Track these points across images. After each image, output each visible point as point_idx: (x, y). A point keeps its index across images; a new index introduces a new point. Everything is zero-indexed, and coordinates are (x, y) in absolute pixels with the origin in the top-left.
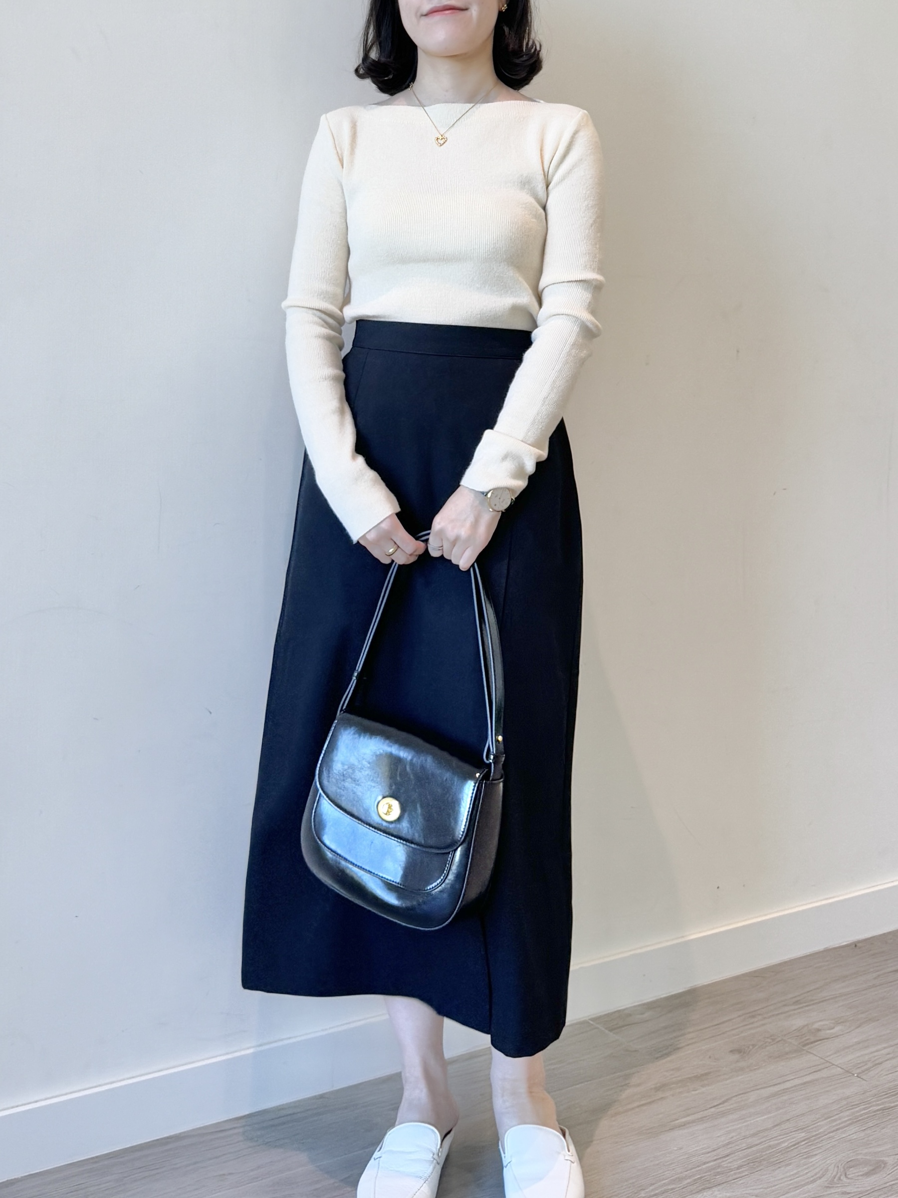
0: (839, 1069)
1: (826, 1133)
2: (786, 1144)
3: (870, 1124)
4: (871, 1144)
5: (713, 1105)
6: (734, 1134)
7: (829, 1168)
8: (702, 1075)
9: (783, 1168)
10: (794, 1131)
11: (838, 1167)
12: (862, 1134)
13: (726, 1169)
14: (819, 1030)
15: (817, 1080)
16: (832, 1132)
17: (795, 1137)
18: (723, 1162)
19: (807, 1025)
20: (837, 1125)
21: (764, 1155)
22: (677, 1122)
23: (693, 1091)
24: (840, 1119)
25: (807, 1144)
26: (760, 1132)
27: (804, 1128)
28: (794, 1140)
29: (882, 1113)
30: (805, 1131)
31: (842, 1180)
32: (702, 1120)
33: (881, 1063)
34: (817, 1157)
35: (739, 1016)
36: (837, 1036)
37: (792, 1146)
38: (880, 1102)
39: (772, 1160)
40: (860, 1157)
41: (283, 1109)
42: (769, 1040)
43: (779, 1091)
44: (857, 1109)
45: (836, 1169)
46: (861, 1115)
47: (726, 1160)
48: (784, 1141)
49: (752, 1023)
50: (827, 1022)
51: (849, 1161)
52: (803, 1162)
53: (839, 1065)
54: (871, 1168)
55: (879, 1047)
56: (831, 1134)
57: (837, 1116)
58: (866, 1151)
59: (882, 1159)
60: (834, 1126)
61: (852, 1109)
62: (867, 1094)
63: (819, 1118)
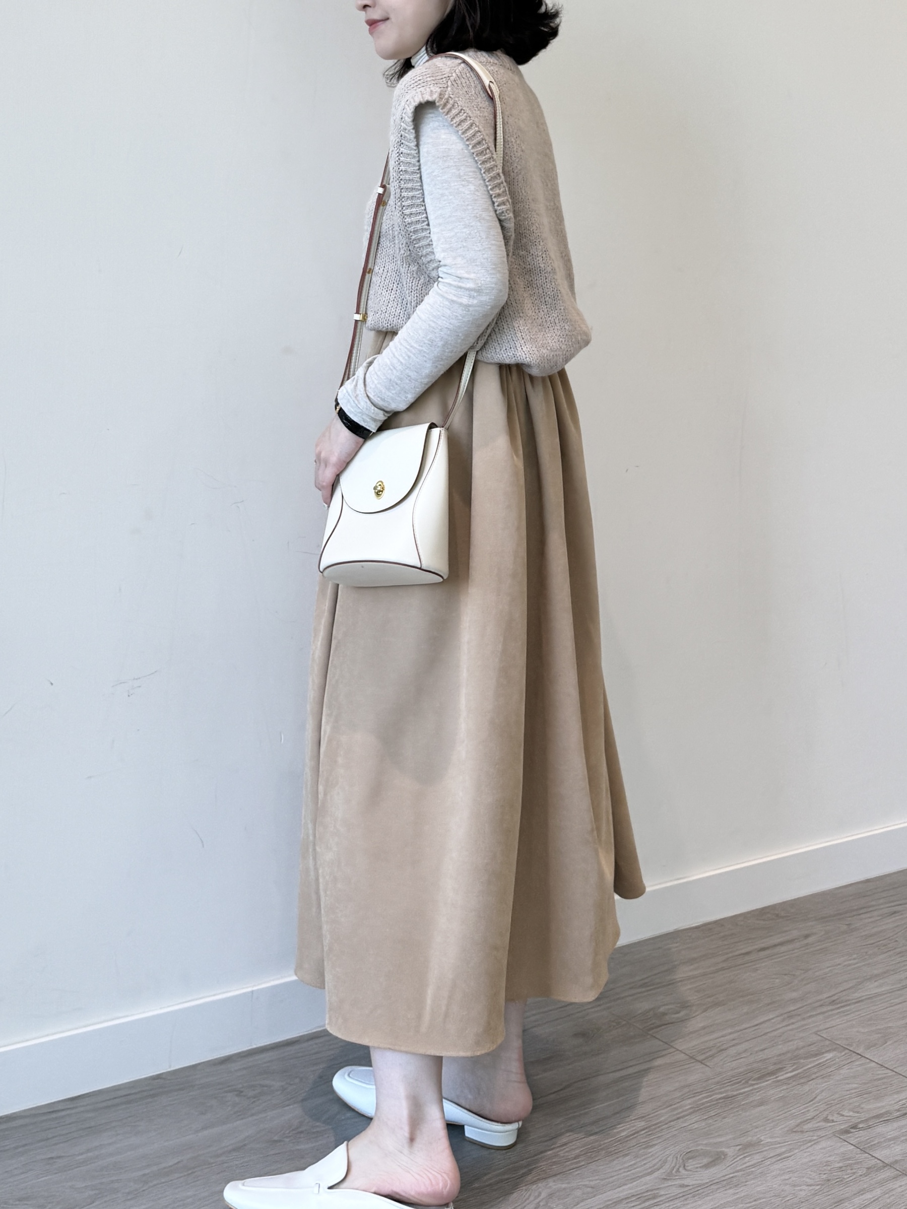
0: (683, 1055)
1: (666, 1122)
2: (626, 1133)
3: (712, 1113)
4: (712, 1134)
5: (553, 1092)
6: (572, 1122)
7: (669, 1159)
8: (544, 1060)
9: (620, 1159)
10: (634, 1120)
11: (677, 1157)
12: (703, 1124)
13: (564, 1158)
14: (664, 1014)
16: (670, 1122)
17: (635, 1126)
18: (560, 1151)
19: (653, 1009)
20: (678, 1114)
21: (604, 1144)
24: (682, 1107)
25: (646, 1134)
26: (599, 1120)
27: (643, 1117)
28: (634, 1128)
29: (724, 1101)
30: (645, 1120)
31: (679, 1172)
33: (725, 1049)
34: (656, 1147)
36: (682, 1020)
37: (631, 1135)
38: (723, 1090)
39: (609, 1150)
40: (699, 1148)
41: (118, 1090)
42: (615, 1024)
43: (621, 1077)
44: (698, 1098)
45: (674, 1160)
46: (703, 1104)
47: (564, 1149)
48: (624, 1129)
50: (673, 1006)
51: (689, 1152)
52: (642, 1151)
53: (683, 1051)
54: (711, 1159)
55: (724, 1032)
56: (672, 1123)
57: (678, 1105)
58: (704, 1142)
59: (721, 1150)
60: (674, 1115)
61: (694, 1097)
62: (710, 1081)
63: (660, 1107)
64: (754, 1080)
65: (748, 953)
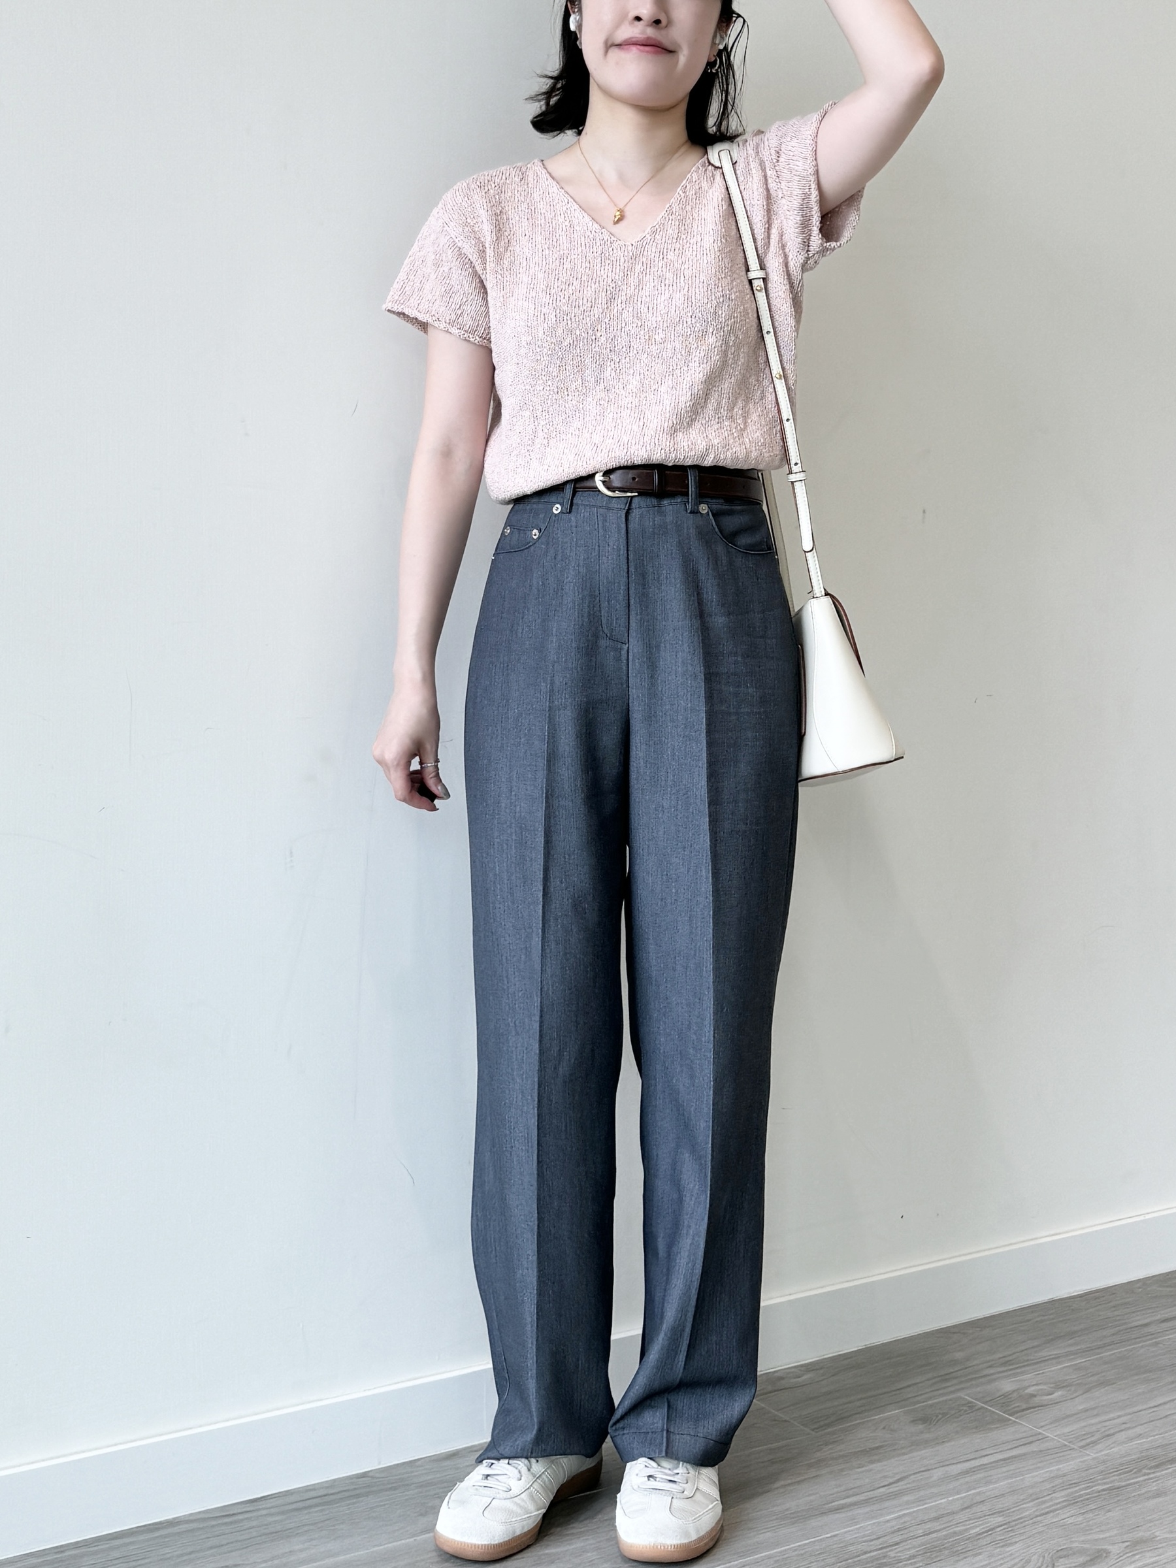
0: (1056, 1441)
1: (1031, 1517)
2: (978, 1529)
3: (1092, 1507)
4: (1092, 1530)
5: (882, 1484)
6: (907, 1519)
7: (1033, 1558)
8: (872, 1449)
9: (969, 1559)
10: (989, 1515)
11: (1044, 1557)
12: (1080, 1518)
13: (894, 1559)
14: (1033, 1396)
15: (1024, 1455)
16: (1037, 1516)
17: (989, 1522)
18: (890, 1551)
19: (1018, 1389)
20: (1047, 1507)
21: (946, 1543)
22: (833, 1504)
23: (859, 1467)
24: (1051, 1500)
25: (1004, 1531)
26: (943, 1516)
27: (1002, 1512)
28: (987, 1525)
29: (1109, 1493)
30: (1003, 1515)
32: (867, 1502)
33: (1113, 1434)
34: (1017, 1545)
35: (928, 1380)
36: (1057, 1403)
37: (984, 1533)
38: (1107, 1480)
39: (955, 1549)
40: (1074, 1545)
41: (310, 1490)
42: (965, 1408)
43: (974, 1468)
44: (1078, 1488)
45: (1041, 1559)
46: (1081, 1496)
47: (896, 1549)
48: (973, 1526)
49: (944, 1388)
50: (1045, 1387)
51: (1061, 1550)
52: (998, 1550)
53: (1056, 1437)
54: (1088, 1558)
55: (1112, 1415)
56: (1039, 1518)
58: (1082, 1538)
59: (1103, 1547)
60: (1042, 1509)
61: (1070, 1488)
62: (1091, 1471)
63: (1023, 1500)
64: (1150, 1468)
65: (1146, 1325)
